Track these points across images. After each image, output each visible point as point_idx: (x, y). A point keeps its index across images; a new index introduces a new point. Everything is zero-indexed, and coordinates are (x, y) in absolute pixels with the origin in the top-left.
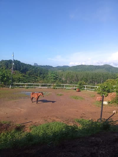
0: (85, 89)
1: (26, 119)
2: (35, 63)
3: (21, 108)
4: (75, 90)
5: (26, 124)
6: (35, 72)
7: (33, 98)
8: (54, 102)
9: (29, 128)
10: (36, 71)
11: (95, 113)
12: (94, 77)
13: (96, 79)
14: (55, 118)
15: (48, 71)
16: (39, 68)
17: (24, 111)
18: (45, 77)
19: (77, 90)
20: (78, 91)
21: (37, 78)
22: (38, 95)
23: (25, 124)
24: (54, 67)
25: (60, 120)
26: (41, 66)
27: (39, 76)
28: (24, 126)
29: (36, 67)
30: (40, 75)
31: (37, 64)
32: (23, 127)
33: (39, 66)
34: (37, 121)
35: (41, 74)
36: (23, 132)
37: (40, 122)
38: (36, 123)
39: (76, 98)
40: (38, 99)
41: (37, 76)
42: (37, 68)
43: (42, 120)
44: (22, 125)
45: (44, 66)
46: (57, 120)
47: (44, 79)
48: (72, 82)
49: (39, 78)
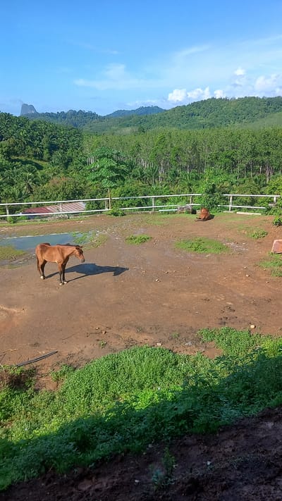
0: (230, 206)
1: (36, 345)
2: (25, 106)
3: (10, 306)
4: (194, 212)
5: (38, 363)
6: (29, 143)
7: (45, 262)
8: (123, 270)
9: (52, 377)
10: (32, 138)
11: (269, 301)
12: (261, 148)
13: (268, 153)
14: (132, 334)
15: (79, 134)
16: (43, 126)
17: (21, 313)
18: (71, 160)
19: (198, 212)
20: (205, 219)
21: (40, 168)
22: (65, 255)
23: (34, 365)
24: (104, 118)
25: (151, 339)
26: (50, 115)
27: (46, 156)
28: (32, 372)
29: (31, 122)
30: (51, 154)
31: (32, 107)
32: (32, 376)
33: (43, 115)
34: (75, 350)
35: (53, 148)
36: (36, 391)
37: (85, 350)
38: (71, 356)
39: (199, 246)
40: (63, 266)
41: (40, 157)
42: (35, 124)
43: (89, 346)
44: (27, 368)
45: (62, 116)
46: (141, 338)
47: (70, 167)
48: (176, 174)
49: (48, 168)
